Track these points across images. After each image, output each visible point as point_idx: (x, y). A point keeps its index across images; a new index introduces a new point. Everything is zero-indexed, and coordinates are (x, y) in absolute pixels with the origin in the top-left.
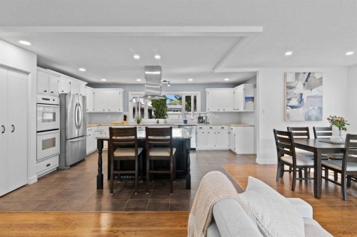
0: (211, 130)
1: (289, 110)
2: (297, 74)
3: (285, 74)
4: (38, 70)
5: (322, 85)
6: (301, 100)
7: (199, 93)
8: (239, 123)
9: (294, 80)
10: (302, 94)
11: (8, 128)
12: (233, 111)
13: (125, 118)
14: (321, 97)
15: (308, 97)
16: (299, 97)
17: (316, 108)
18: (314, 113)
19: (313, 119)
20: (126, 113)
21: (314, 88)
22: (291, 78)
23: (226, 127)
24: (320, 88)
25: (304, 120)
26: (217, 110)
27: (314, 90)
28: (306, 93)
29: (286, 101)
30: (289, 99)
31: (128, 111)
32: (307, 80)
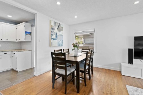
1: (52, 41)
2: (55, 23)
3: (50, 21)
5: (63, 30)
6: (56, 36)
8: (20, 49)
9: (54, 26)
10: (57, 33)
12: (15, 41)
14: (63, 36)
15: (59, 35)
16: (56, 34)
17: (61, 40)
18: (61, 43)
19: (60, 45)
21: (61, 31)
22: (53, 24)
23: (9, 53)
24: (62, 31)
25: (57, 46)
27: (61, 32)
28: (59, 33)
29: (51, 36)
30: (52, 35)
32: (58, 27)
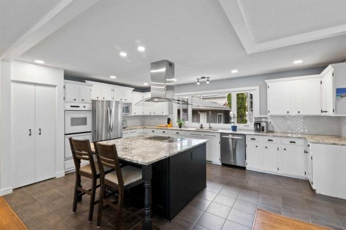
0: (269, 144)
4: (65, 82)
7: (257, 88)
11: (35, 132)
13: (169, 120)
20: (170, 117)
23: (299, 142)
26: (285, 113)
31: (172, 114)
